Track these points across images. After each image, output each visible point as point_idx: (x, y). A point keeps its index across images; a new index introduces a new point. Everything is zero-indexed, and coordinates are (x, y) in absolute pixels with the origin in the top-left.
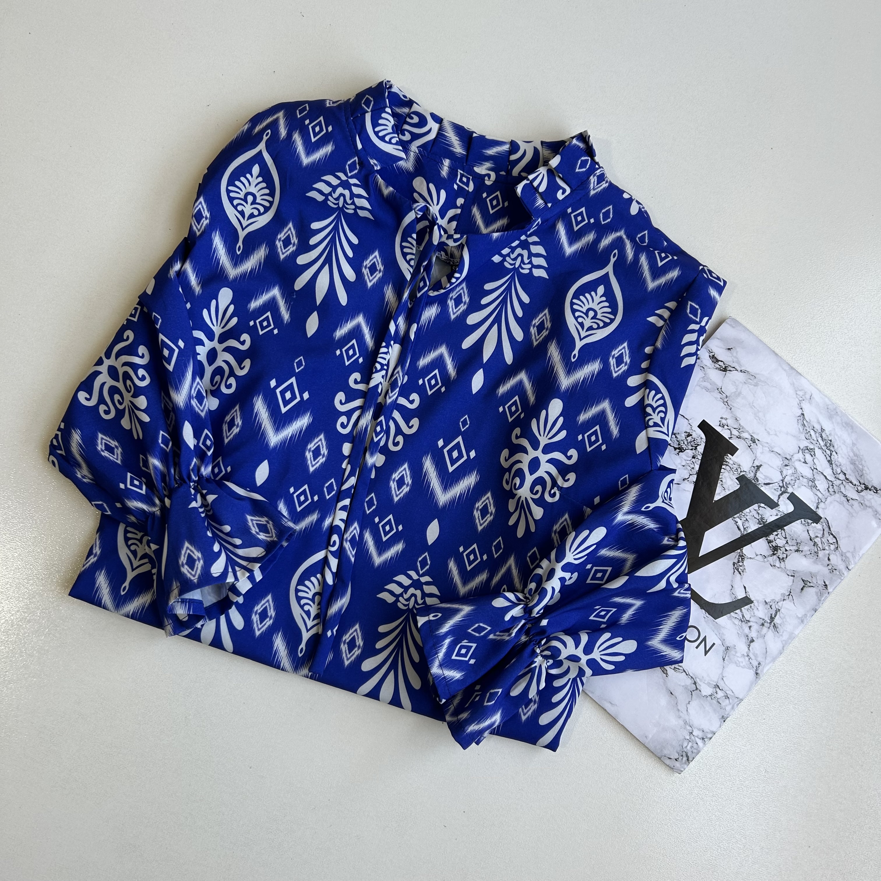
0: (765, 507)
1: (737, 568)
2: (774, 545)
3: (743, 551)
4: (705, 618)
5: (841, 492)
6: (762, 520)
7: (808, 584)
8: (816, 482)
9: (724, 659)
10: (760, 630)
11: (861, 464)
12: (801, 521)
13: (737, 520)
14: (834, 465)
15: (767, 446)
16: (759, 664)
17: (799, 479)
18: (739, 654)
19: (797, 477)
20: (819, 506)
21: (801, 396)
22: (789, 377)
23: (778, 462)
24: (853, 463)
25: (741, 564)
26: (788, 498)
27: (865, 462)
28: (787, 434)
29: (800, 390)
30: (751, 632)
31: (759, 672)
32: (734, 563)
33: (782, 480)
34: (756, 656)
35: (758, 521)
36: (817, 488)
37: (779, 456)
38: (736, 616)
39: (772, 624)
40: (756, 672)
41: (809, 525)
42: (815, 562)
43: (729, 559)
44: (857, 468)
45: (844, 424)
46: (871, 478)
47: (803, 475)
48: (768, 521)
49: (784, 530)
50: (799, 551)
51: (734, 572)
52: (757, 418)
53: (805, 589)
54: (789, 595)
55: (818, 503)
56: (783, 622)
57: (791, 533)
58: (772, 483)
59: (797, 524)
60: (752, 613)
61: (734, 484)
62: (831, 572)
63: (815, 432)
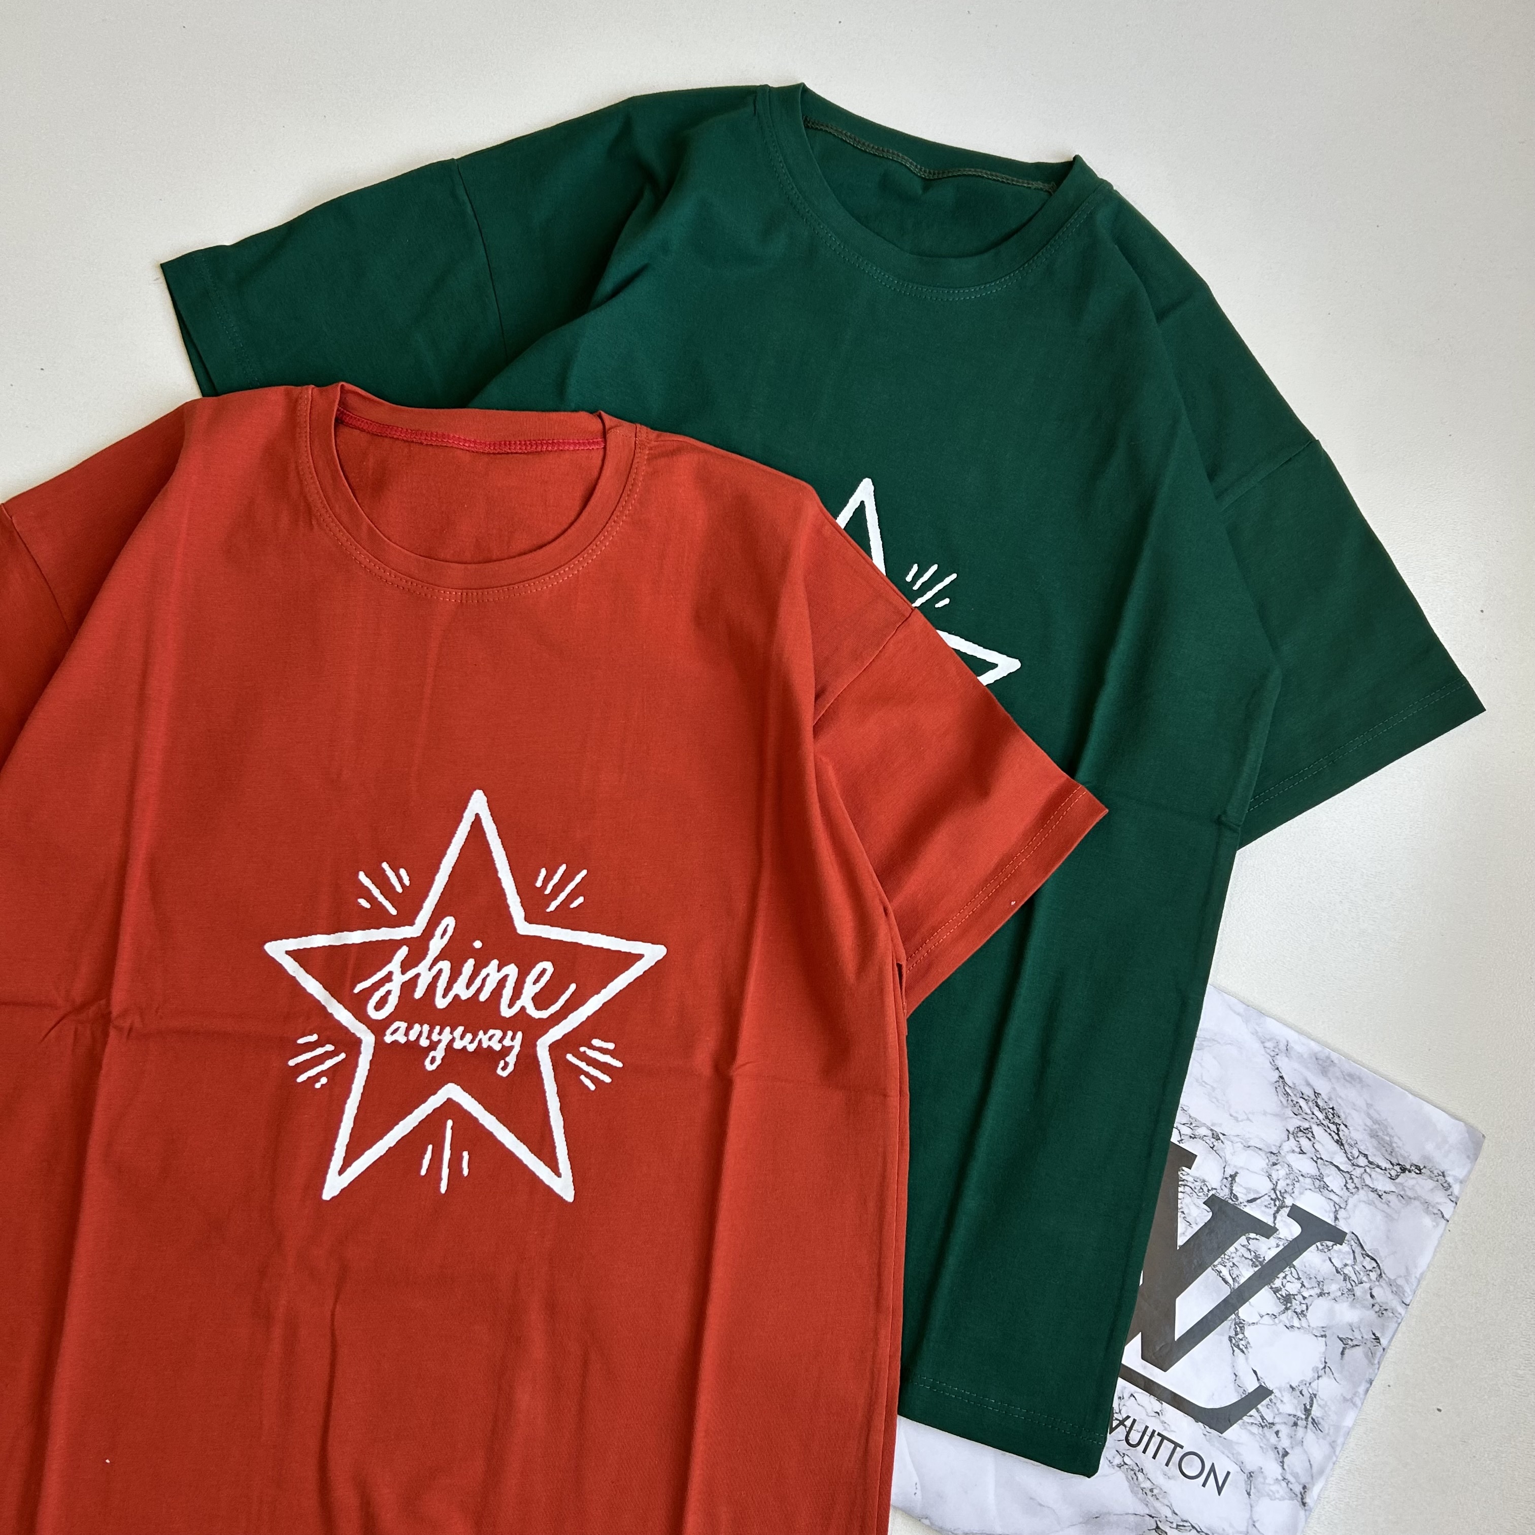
0: (1258, 1237)
1: (1237, 1344)
2: (1283, 1293)
3: (1240, 1315)
4: (1204, 1435)
5: (1366, 1185)
6: (1257, 1260)
7: (1350, 1342)
8: (1325, 1180)
9: (1249, 1494)
10: (1293, 1433)
11: (1388, 1134)
12: (1317, 1247)
13: (1220, 1268)
14: (1346, 1146)
15: (1240, 1140)
16: (1304, 1487)
17: (1298, 1181)
18: (1270, 1480)
19: (1295, 1178)
20: (1338, 1216)
21: (1272, 1049)
22: (1247, 1024)
23: (1260, 1162)
24: (1374, 1135)
25: (1240, 1336)
26: (1288, 1215)
27: (1392, 1129)
28: (1265, 1113)
29: (1269, 1040)
30: (1280, 1441)
31: (1307, 1500)
32: (1230, 1337)
33: (1274, 1190)
34: (1296, 1476)
35: (1251, 1263)
36: (1329, 1189)
37: (1260, 1152)
38: (1251, 1420)
39: (1310, 1419)
40: (1303, 1502)
41: (1329, 1250)
42: (1352, 1305)
43: (1222, 1335)
44: (1381, 1142)
45: (1347, 1078)
46: (1407, 1152)
47: (1304, 1173)
48: (1267, 1259)
49: (1294, 1267)
50: (1324, 1294)
51: (1234, 1351)
52: (1214, 1100)
53: (1347, 1351)
54: (1325, 1368)
55: (1336, 1211)
56: (1325, 1412)
57: (1305, 1269)
58: (1260, 1198)
59: (1311, 1252)
60: (1276, 1411)
61: (1202, 1211)
62: (1381, 1315)
63: (1306, 1100)
